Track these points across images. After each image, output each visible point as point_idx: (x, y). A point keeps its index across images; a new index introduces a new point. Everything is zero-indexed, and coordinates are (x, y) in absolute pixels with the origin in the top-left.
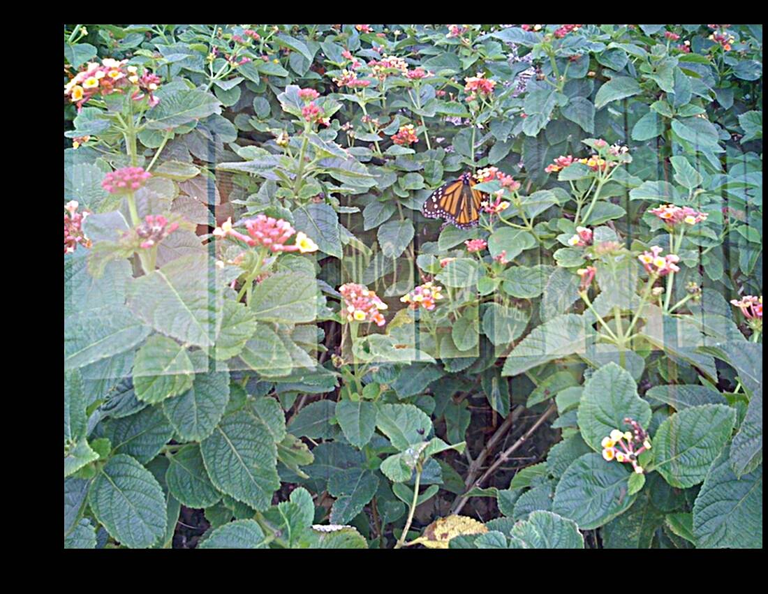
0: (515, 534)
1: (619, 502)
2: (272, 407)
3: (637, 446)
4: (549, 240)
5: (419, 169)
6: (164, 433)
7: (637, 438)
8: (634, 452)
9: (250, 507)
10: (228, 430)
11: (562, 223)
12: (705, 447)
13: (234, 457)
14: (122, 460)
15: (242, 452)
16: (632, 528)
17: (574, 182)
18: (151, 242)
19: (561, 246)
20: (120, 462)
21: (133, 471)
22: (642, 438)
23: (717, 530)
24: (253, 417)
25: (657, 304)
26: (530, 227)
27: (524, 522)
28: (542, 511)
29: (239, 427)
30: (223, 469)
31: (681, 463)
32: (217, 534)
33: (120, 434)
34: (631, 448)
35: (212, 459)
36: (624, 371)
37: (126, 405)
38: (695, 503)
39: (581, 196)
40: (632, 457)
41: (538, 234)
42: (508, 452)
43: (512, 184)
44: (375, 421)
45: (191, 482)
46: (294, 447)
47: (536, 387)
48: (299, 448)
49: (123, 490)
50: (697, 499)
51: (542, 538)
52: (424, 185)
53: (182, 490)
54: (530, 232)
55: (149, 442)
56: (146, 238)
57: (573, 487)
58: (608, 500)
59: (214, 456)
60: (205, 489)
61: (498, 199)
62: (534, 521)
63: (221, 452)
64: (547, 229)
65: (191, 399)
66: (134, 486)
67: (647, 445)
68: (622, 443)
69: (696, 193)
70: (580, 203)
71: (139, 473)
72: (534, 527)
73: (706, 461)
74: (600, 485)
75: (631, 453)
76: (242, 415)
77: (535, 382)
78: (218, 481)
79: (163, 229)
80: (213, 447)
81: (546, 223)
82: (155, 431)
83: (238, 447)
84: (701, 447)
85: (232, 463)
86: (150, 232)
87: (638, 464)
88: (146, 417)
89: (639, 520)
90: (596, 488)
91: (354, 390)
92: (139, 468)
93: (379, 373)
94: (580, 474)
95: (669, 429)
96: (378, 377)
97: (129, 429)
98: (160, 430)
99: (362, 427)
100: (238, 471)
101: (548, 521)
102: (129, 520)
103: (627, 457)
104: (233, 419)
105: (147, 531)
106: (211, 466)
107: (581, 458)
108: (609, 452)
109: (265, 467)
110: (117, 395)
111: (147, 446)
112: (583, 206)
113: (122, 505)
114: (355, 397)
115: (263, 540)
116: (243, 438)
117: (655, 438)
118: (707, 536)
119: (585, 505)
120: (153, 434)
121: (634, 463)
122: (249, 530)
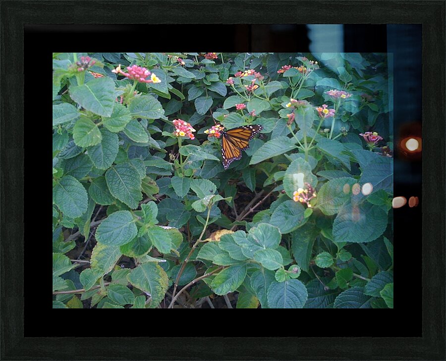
0: (251, 233)
1: (300, 222)
2: (140, 163)
3: (310, 195)
4: (277, 106)
5: (216, 72)
6: (89, 167)
7: (310, 192)
8: (308, 198)
9: (128, 206)
10: (118, 170)
11: (284, 98)
12: (342, 197)
13: (121, 183)
14: (68, 178)
15: (125, 181)
16: (305, 237)
17: (291, 78)
18: (83, 69)
19: (283, 108)
20: (67, 179)
21: (74, 183)
22: (312, 192)
23: (344, 234)
24: (130, 165)
25: (326, 137)
26: (268, 99)
27: (255, 228)
28: (264, 223)
29: (124, 169)
30: (116, 188)
31: (330, 204)
32: (111, 216)
33: (67, 168)
34: (307, 197)
35: (111, 183)
36: (306, 162)
37: (70, 153)
38: (335, 221)
39: (294, 86)
40: (307, 201)
41: (272, 104)
42: (253, 208)
43: (260, 77)
44: (190, 185)
45: (101, 193)
46: (150, 183)
47: (268, 177)
48: (152, 184)
49: (68, 191)
50: (335, 219)
51: (263, 235)
52: (219, 80)
53: (97, 197)
54: (268, 102)
55: (81, 171)
56: (80, 67)
57: (279, 215)
58: (295, 221)
59: (112, 181)
60: (107, 197)
61: (253, 84)
62: (260, 228)
63: (115, 180)
64: (276, 101)
65: (101, 150)
66: (74, 190)
67: (314, 195)
68: (303, 194)
69: (348, 85)
70: (293, 89)
71: (76, 184)
72: (259, 230)
73: (341, 203)
74: (292, 215)
75: (307, 199)
76: (125, 164)
77: (268, 175)
78: (113, 193)
79: (88, 63)
80: (111, 177)
81: (276, 98)
82: (84, 166)
83: (123, 179)
84: (340, 197)
85: (121, 185)
86: (82, 64)
87: (310, 204)
88: (80, 160)
89: (310, 234)
90: (290, 216)
91: (181, 172)
92: (76, 182)
93: (192, 164)
94: (283, 210)
95: (326, 189)
96: (192, 167)
97: (72, 165)
98: (86, 166)
99: (183, 188)
100: (123, 190)
101: (266, 228)
102: (70, 205)
103: (305, 200)
104: (121, 166)
105: (78, 210)
106: (110, 186)
107: (284, 202)
108: (296, 198)
109: (136, 189)
110: (66, 150)
111: (80, 173)
112: (294, 91)
113: (67, 198)
114: (181, 175)
115: (133, 220)
116: (126, 175)
117: (318, 193)
118: (339, 237)
119: (284, 223)
120: (83, 168)
121: (308, 203)
122: (126, 215)
